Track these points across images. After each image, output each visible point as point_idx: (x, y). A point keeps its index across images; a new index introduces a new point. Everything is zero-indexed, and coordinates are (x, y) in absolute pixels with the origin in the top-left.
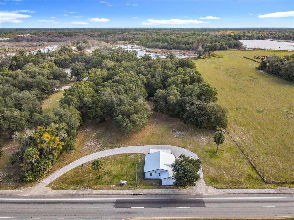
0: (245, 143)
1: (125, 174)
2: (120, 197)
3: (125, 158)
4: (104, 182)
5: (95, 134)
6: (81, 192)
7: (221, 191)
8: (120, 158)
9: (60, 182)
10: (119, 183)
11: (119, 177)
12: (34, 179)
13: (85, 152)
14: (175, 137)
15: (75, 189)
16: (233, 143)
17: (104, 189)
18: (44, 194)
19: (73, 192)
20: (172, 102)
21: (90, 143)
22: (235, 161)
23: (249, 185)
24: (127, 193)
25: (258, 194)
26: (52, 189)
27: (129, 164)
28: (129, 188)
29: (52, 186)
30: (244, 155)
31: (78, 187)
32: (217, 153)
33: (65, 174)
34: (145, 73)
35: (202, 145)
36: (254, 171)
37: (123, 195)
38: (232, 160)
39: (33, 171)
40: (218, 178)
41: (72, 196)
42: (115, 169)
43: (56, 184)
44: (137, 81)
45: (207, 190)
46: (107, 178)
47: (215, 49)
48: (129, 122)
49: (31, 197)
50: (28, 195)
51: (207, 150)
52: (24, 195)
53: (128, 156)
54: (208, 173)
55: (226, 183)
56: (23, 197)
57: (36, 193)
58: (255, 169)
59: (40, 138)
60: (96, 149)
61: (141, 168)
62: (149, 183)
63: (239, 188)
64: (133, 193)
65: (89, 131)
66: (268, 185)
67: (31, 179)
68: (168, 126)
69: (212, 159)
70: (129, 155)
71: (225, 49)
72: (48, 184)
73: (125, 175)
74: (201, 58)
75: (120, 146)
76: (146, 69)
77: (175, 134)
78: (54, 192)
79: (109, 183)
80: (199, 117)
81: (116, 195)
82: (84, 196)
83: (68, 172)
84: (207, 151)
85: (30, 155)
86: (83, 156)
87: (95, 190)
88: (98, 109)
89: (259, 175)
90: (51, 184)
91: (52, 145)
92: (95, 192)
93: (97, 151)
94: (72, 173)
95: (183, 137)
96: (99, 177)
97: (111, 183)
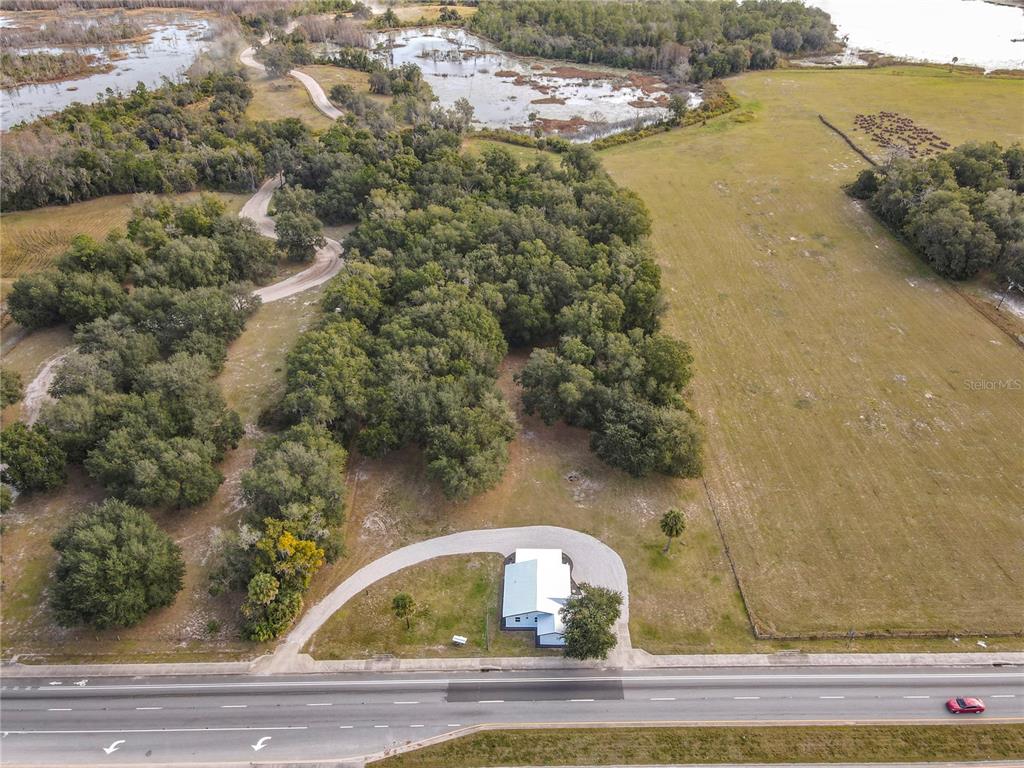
0: (738, 521)
1: (462, 614)
2: (456, 676)
3: (460, 570)
4: (418, 637)
5: (381, 489)
6: (376, 666)
7: (661, 661)
8: (448, 567)
9: (327, 640)
10: (449, 641)
11: (448, 623)
12: (272, 637)
13: (367, 551)
14: (576, 498)
15: (362, 657)
16: (711, 519)
17: (421, 657)
18: (300, 671)
19: (359, 664)
20: (570, 400)
21: (374, 522)
22: (705, 576)
23: (722, 644)
24: (470, 666)
25: (734, 669)
26: (315, 659)
27: (469, 585)
28: (472, 655)
29: (311, 650)
30: (727, 560)
31: (366, 652)
32: (669, 552)
33: (332, 618)
34: (502, 271)
35: (637, 527)
36: (741, 604)
37: (462, 673)
38: (699, 573)
39: (267, 619)
40: (660, 624)
41: (359, 675)
42: (440, 601)
43: (318, 645)
44: (479, 316)
45: (631, 657)
46: (423, 627)
47: (735, 69)
48: (464, 475)
49: (274, 678)
50: (267, 673)
51: (648, 543)
52: (259, 675)
53: (467, 562)
54: (640, 610)
55: (674, 638)
56: (259, 678)
57: (283, 669)
58: (743, 601)
59: (275, 547)
60: (391, 543)
61: (495, 598)
62: (514, 639)
63: (698, 652)
64: (481, 667)
65: (366, 482)
66: (759, 646)
67: (267, 637)
68: (561, 458)
69: (654, 571)
70: (466, 558)
71: (769, 65)
72: (302, 645)
73: (461, 618)
74: (678, 124)
75: (445, 532)
76: (501, 258)
77: (575, 490)
78: (320, 666)
79: (432, 640)
80: (636, 452)
81: (448, 673)
82: (381, 675)
83: (337, 611)
84: (647, 547)
85: (262, 592)
86: (363, 566)
87: (403, 661)
88: (385, 426)
89: (749, 616)
90: (308, 644)
91: (301, 562)
92: (405, 664)
93: (395, 547)
94: (347, 613)
95: (594, 500)
96: (408, 625)
97: (434, 639)
